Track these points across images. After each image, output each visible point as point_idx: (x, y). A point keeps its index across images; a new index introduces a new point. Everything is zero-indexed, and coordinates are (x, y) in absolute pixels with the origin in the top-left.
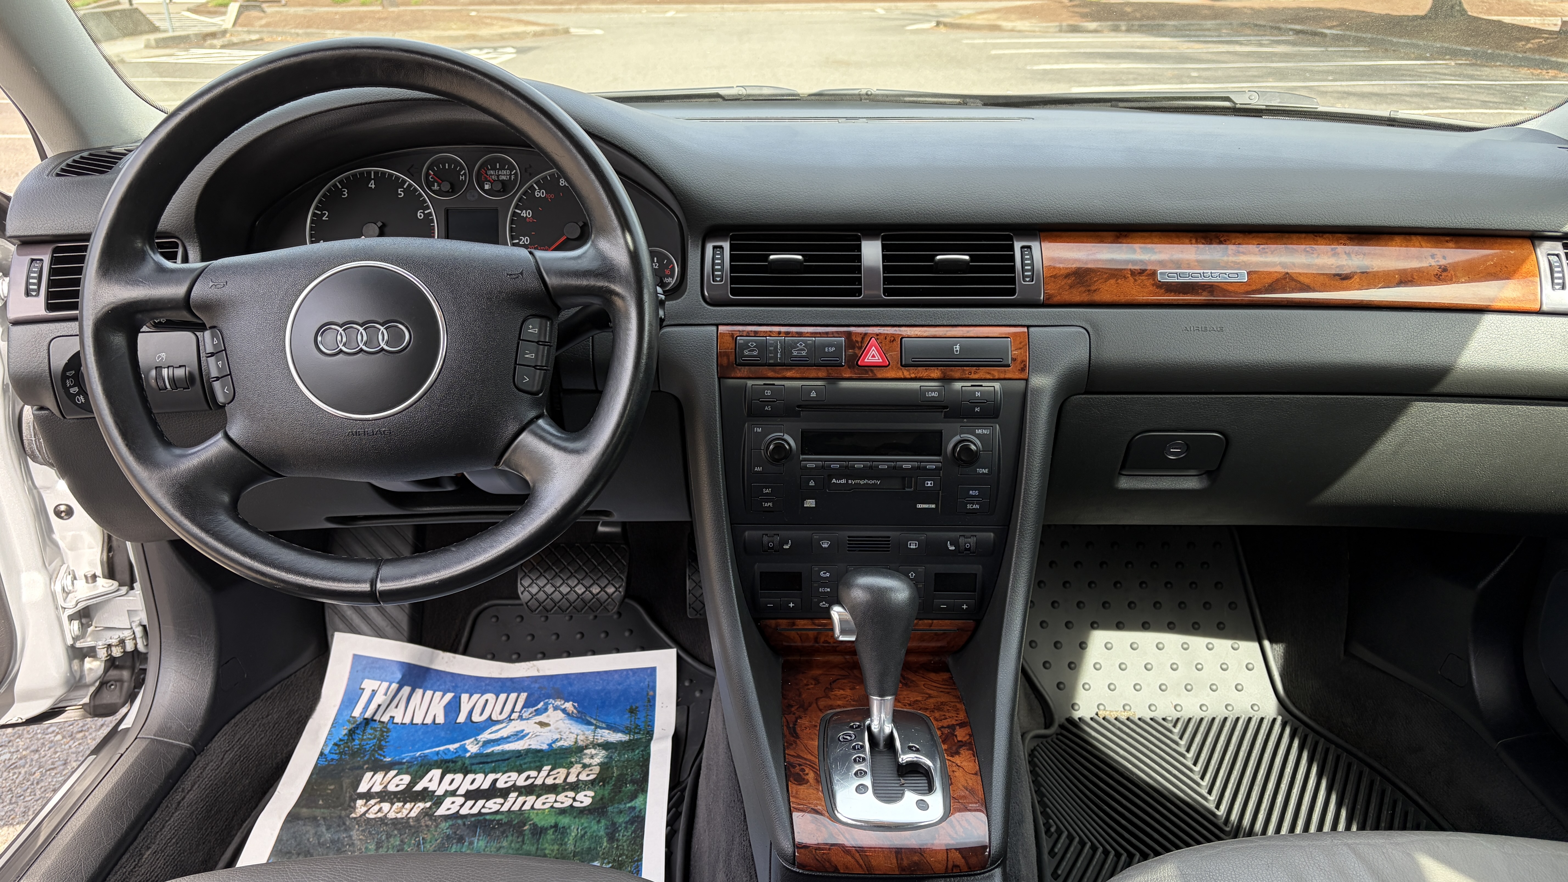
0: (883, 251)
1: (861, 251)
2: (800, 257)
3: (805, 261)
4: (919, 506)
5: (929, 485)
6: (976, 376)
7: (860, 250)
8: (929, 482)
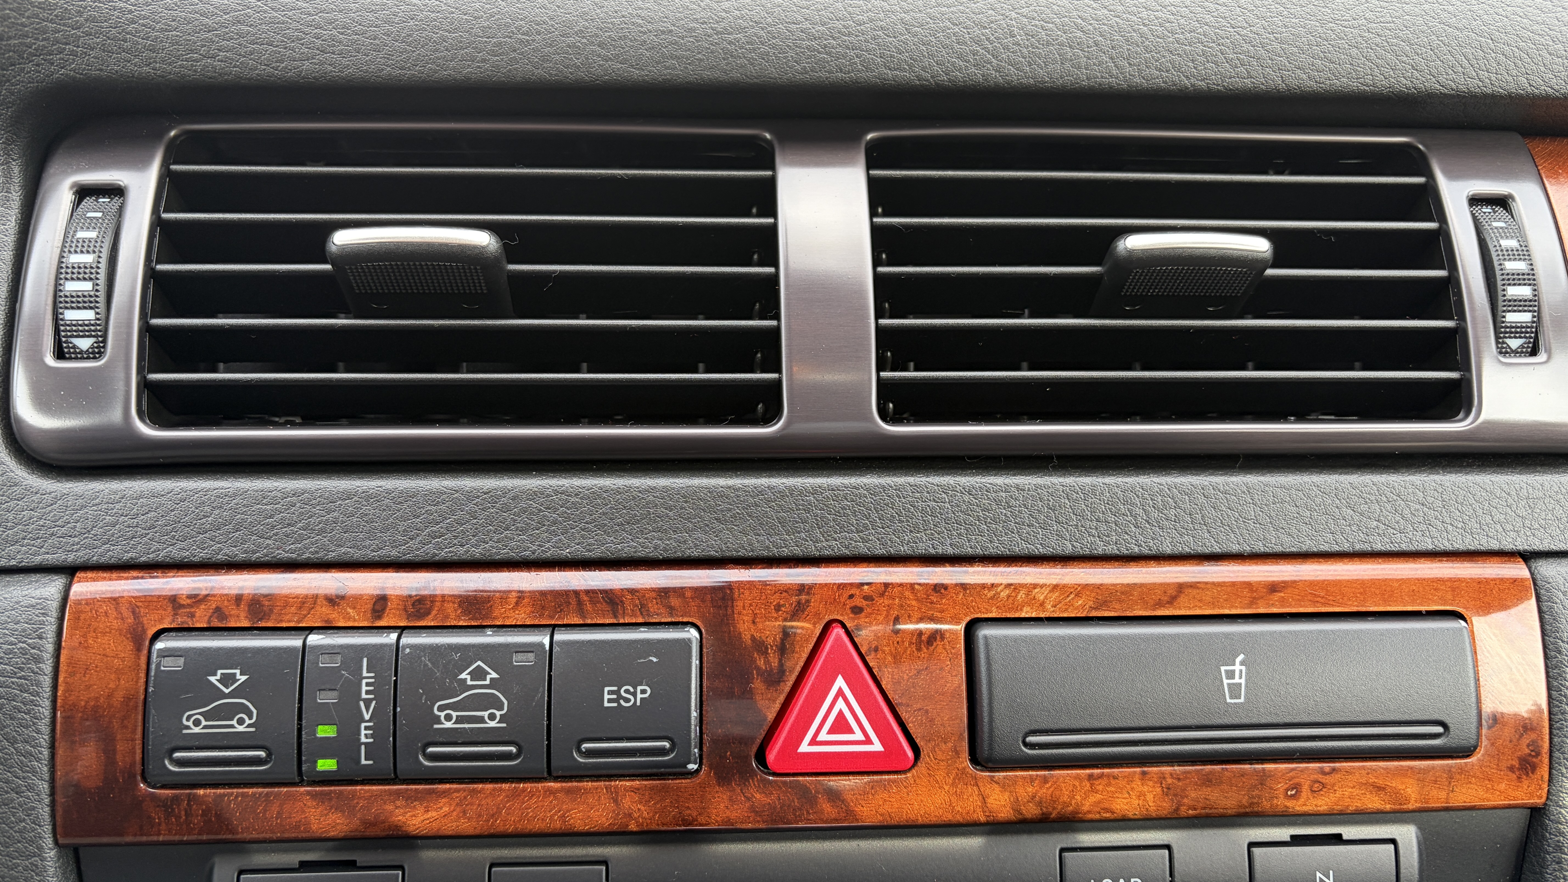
0: (873, 214)
1: (773, 213)
2: (482, 239)
3: (512, 253)
6: (1322, 804)
7: (770, 207)
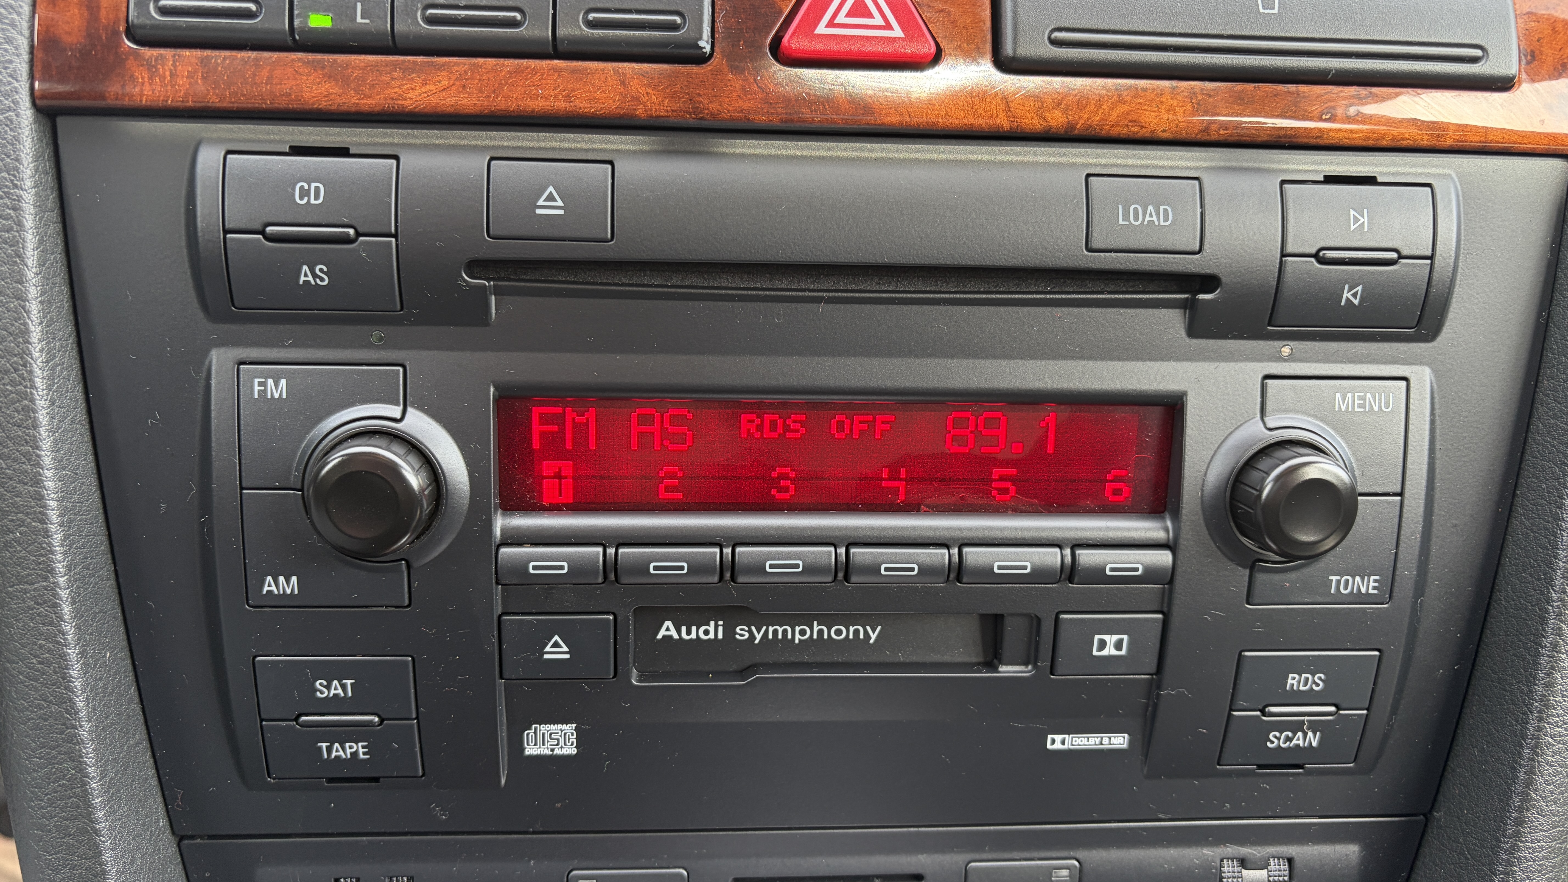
4: (1057, 742)
5: (1110, 650)
8: (1111, 639)
